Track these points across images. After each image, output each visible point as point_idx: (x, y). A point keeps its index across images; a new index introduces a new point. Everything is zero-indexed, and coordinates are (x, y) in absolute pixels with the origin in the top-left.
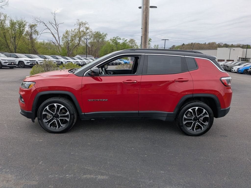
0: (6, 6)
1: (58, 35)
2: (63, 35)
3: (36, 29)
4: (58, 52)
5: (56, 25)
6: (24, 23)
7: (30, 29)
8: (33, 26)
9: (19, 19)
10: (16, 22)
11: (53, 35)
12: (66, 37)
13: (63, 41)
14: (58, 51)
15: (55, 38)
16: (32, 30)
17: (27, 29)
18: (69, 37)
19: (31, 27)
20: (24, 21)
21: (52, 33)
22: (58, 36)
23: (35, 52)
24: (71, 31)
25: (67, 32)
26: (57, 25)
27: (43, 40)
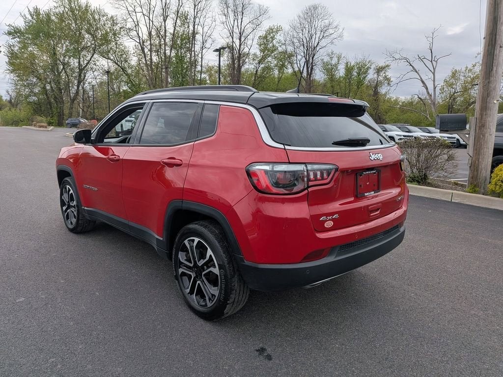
0: (339, 39)
1: (434, 81)
2: (445, 81)
3: (387, 74)
4: (427, 118)
5: (431, 61)
6: (368, 66)
7: (376, 75)
8: (381, 68)
9: (360, 58)
10: (353, 66)
11: (423, 82)
12: (451, 85)
13: (443, 93)
14: (428, 116)
15: (427, 89)
16: (380, 77)
17: (371, 75)
18: (458, 84)
19: (379, 70)
20: (368, 61)
21: (421, 78)
22: (434, 85)
23: (380, 119)
24: (464, 69)
25: (454, 74)
26: (436, 60)
27: (412, 96)
